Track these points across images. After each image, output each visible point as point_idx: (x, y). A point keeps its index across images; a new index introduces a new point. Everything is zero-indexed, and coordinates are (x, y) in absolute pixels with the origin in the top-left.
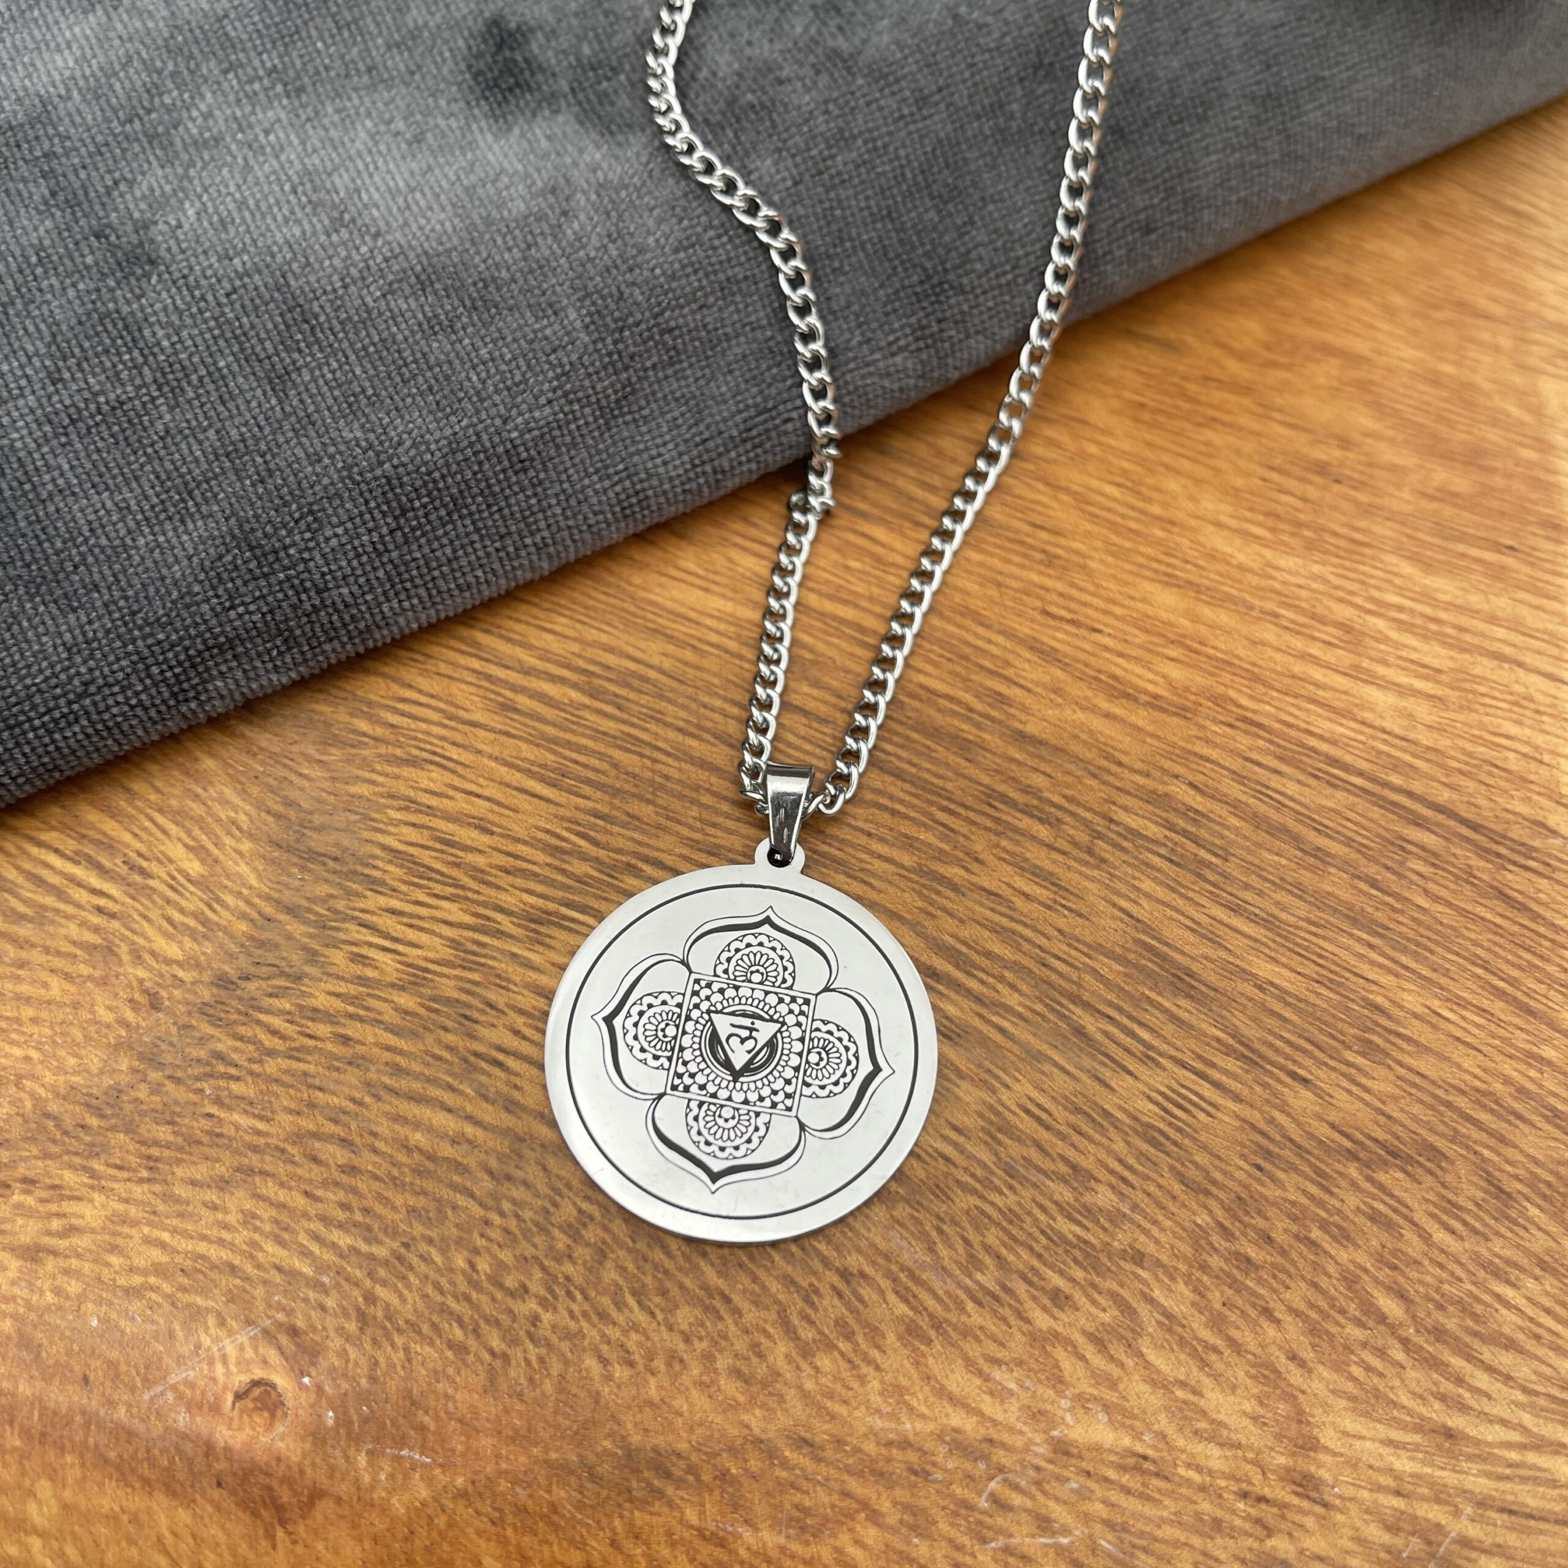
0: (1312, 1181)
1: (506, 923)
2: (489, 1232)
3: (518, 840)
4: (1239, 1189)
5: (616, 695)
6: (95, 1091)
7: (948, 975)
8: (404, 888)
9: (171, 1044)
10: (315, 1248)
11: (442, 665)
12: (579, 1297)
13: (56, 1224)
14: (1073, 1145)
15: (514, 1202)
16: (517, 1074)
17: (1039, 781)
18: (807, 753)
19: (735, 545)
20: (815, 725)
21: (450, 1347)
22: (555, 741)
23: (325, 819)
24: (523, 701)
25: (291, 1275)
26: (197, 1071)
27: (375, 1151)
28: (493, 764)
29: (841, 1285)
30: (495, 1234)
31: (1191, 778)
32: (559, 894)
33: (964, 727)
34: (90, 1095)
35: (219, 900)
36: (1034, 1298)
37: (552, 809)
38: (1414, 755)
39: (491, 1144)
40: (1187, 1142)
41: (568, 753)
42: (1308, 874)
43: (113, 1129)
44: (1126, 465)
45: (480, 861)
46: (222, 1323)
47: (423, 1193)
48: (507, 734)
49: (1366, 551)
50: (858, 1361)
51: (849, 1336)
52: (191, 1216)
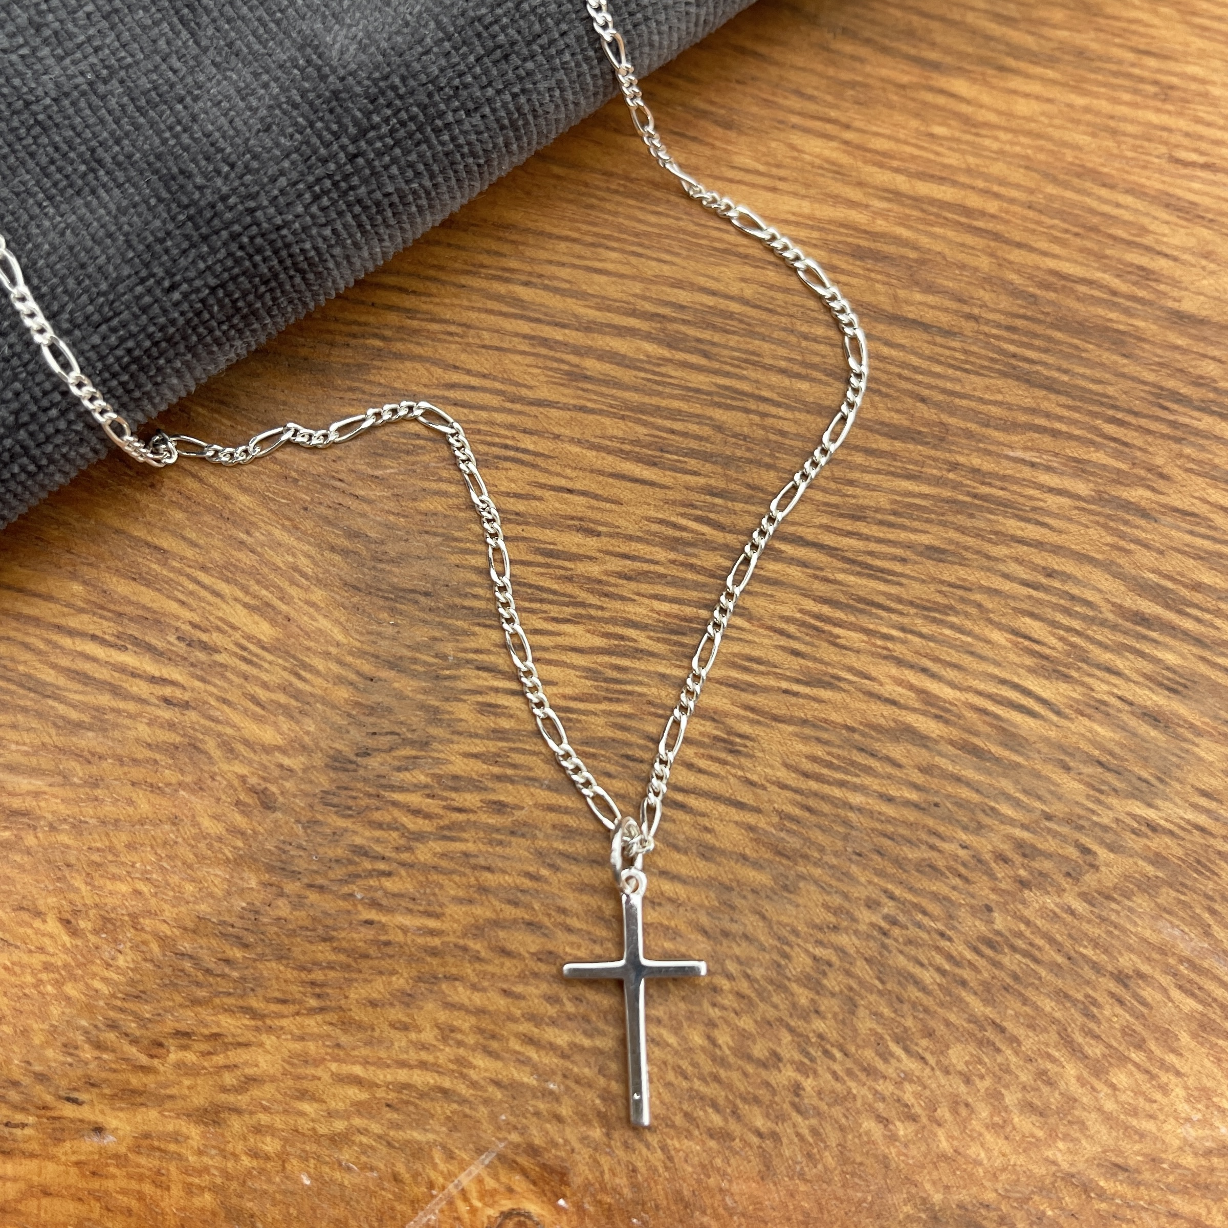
1: (643, 640)
2: (719, 999)
3: (630, 538)
5: (698, 340)
6: (227, 918)
7: (1158, 618)
9: (300, 847)
10: (532, 1053)
12: (838, 1055)
13: (229, 1079)
15: (738, 960)
16: (703, 815)
17: (1210, 369)
18: (938, 376)
19: (794, 127)
20: (939, 340)
21: (712, 1136)
22: (641, 409)
23: (401, 547)
25: (513, 1088)
26: (339, 872)
27: (569, 930)
28: (576, 449)
29: (1119, 990)
30: (728, 1000)
32: (694, 595)
33: (1113, 315)
34: (223, 923)
35: (305, 666)
37: (659, 493)
39: (696, 899)
41: (659, 421)
43: (262, 957)
45: (594, 570)
46: (450, 1156)
48: (582, 409)
50: (1155, 1071)
51: (1140, 1045)
52: (380, 1042)
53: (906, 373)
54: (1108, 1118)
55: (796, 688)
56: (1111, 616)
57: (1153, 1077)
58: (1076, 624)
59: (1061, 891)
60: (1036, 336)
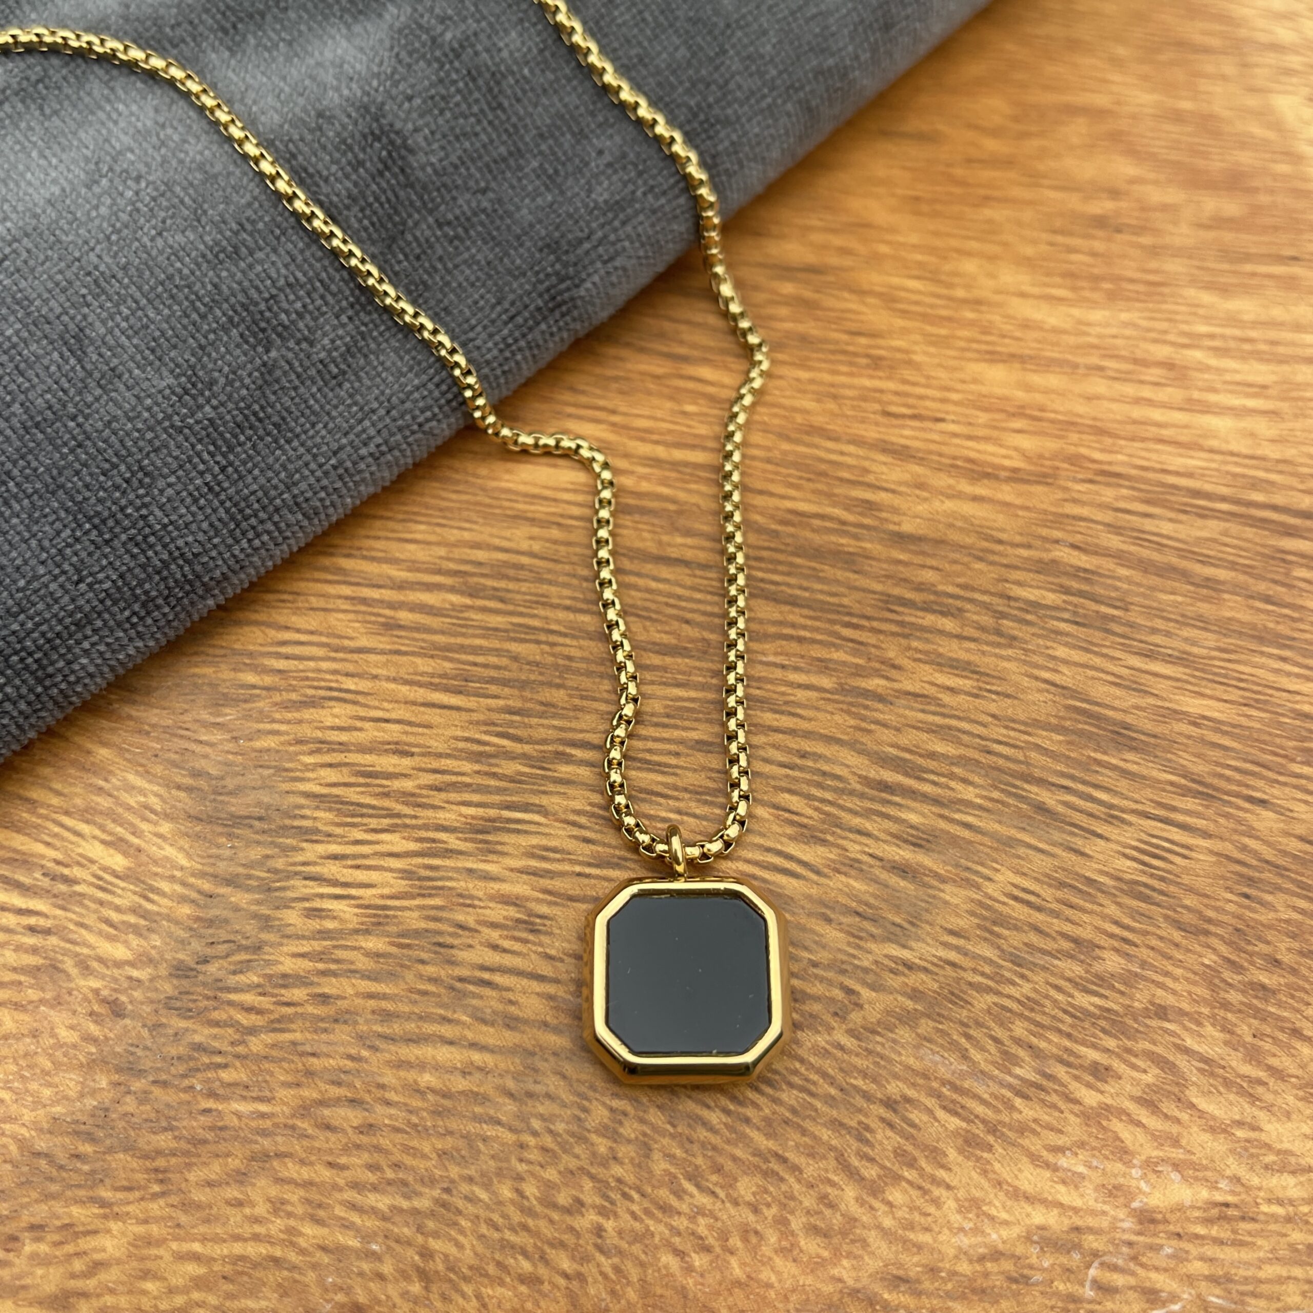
0: (1298, 896)
1: (453, 841)
2: (526, 1155)
3: (440, 755)
4: (1233, 921)
5: (495, 589)
6: (79, 1116)
7: (900, 785)
8: (339, 831)
9: (146, 1048)
10: (356, 1218)
11: (313, 600)
12: (636, 1196)
13: (78, 1265)
14: (1068, 920)
15: (542, 1117)
16: (508, 989)
17: (929, 576)
18: (699, 601)
19: (570, 416)
21: (522, 1282)
22: (448, 648)
23: (239, 780)
24: (404, 616)
25: (338, 1252)
26: (180, 1068)
27: (388, 1103)
28: (392, 686)
29: (889, 1115)
30: (534, 1155)
31: (1070, 539)
32: (497, 798)
33: (843, 541)
34: (76, 1122)
35: (153, 889)
36: (1076, 1078)
37: (465, 716)
38: (1267, 470)
39: (502, 1065)
40: (1172, 888)
41: (464, 657)
42: (1205, 606)
43: (110, 1150)
44: (919, 257)
45: (408, 785)
47: (451, 1133)
48: (397, 652)
49: (1166, 290)
50: (927, 1186)
51: (912, 1163)
52: (217, 1219)
53: (672, 601)
54: (885, 1233)
55: (588, 870)
56: (858, 787)
57: (925, 1192)
58: (828, 796)
59: (830, 1029)
60: (780, 562)
